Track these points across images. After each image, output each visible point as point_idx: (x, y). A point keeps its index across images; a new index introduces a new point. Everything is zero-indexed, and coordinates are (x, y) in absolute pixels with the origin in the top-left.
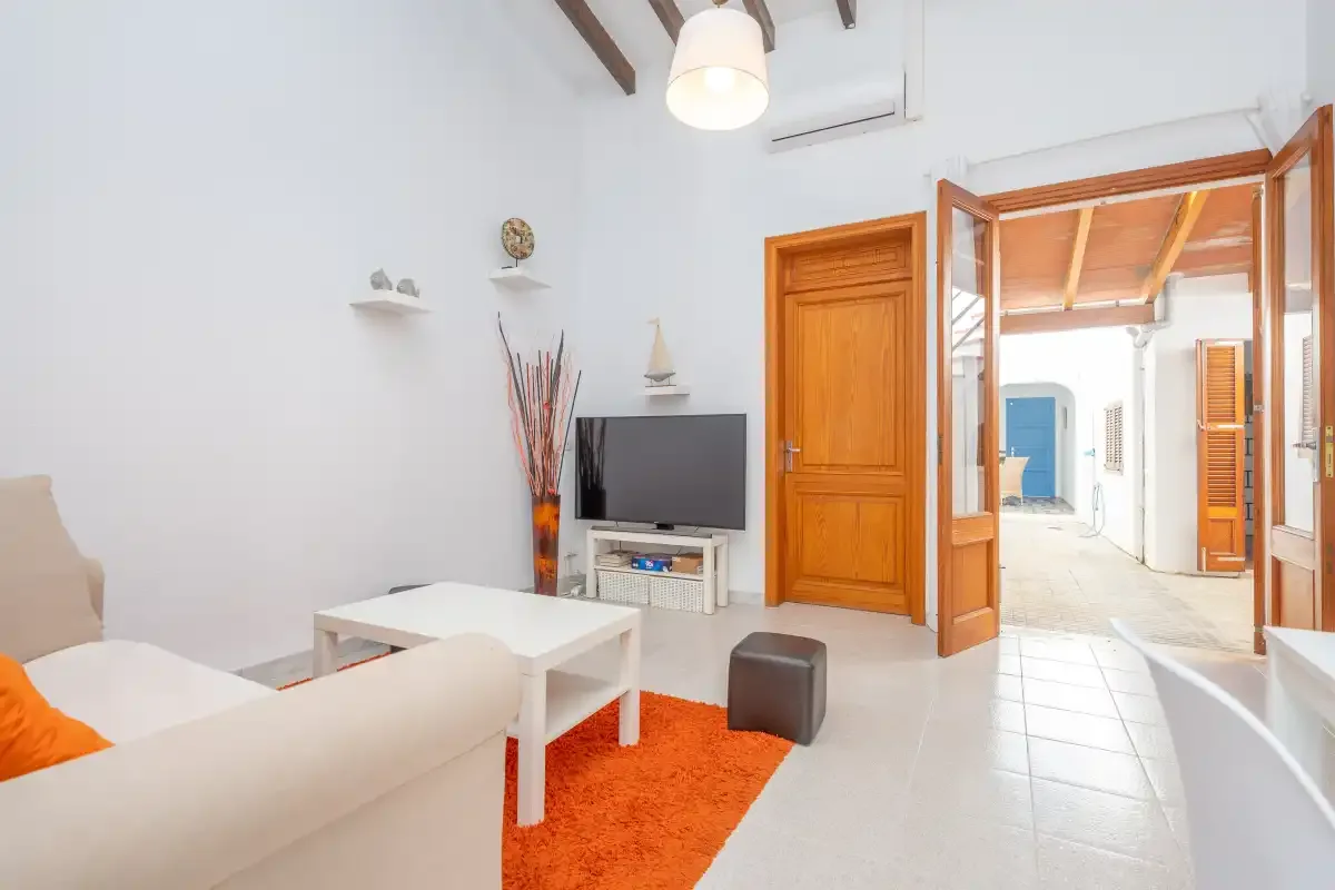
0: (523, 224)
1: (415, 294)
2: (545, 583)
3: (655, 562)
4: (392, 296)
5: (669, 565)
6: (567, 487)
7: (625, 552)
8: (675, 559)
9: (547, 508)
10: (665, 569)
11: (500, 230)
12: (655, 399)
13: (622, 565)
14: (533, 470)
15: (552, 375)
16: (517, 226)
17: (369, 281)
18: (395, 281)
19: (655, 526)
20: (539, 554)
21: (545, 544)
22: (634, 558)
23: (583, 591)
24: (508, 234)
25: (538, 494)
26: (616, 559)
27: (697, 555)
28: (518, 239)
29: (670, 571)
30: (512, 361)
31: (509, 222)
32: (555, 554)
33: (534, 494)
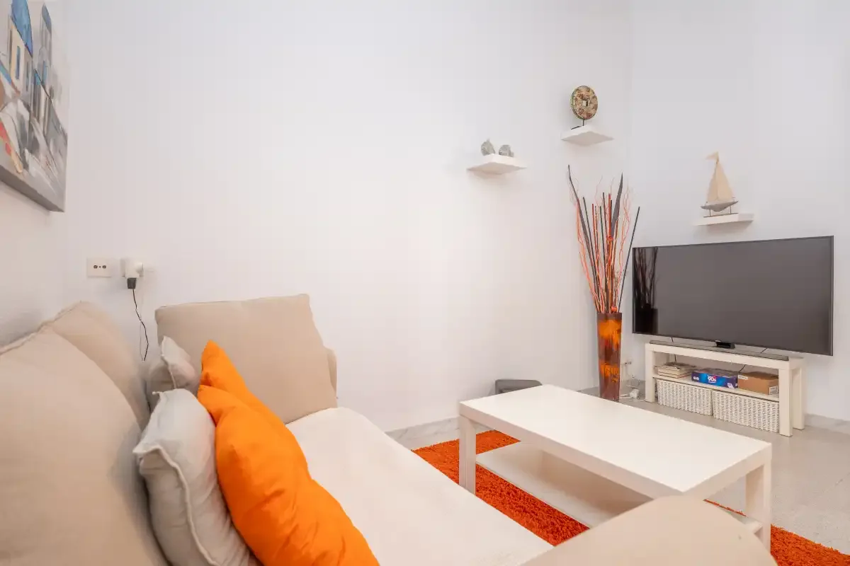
0: (588, 89)
1: (511, 154)
2: (609, 388)
3: (717, 378)
4: (496, 159)
5: (735, 382)
6: (626, 306)
7: (682, 365)
8: (740, 377)
9: (612, 322)
10: (730, 386)
11: (570, 98)
12: (712, 227)
13: (680, 377)
14: (597, 289)
15: (612, 212)
16: (584, 93)
17: (480, 149)
18: (497, 147)
19: (715, 344)
20: (603, 361)
21: (609, 353)
22: (695, 372)
23: (641, 395)
24: (576, 99)
25: (603, 312)
26: (675, 371)
27: (773, 377)
28: (584, 102)
29: (736, 387)
30: (580, 204)
31: (577, 90)
32: (617, 362)
33: (599, 312)
